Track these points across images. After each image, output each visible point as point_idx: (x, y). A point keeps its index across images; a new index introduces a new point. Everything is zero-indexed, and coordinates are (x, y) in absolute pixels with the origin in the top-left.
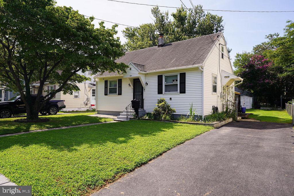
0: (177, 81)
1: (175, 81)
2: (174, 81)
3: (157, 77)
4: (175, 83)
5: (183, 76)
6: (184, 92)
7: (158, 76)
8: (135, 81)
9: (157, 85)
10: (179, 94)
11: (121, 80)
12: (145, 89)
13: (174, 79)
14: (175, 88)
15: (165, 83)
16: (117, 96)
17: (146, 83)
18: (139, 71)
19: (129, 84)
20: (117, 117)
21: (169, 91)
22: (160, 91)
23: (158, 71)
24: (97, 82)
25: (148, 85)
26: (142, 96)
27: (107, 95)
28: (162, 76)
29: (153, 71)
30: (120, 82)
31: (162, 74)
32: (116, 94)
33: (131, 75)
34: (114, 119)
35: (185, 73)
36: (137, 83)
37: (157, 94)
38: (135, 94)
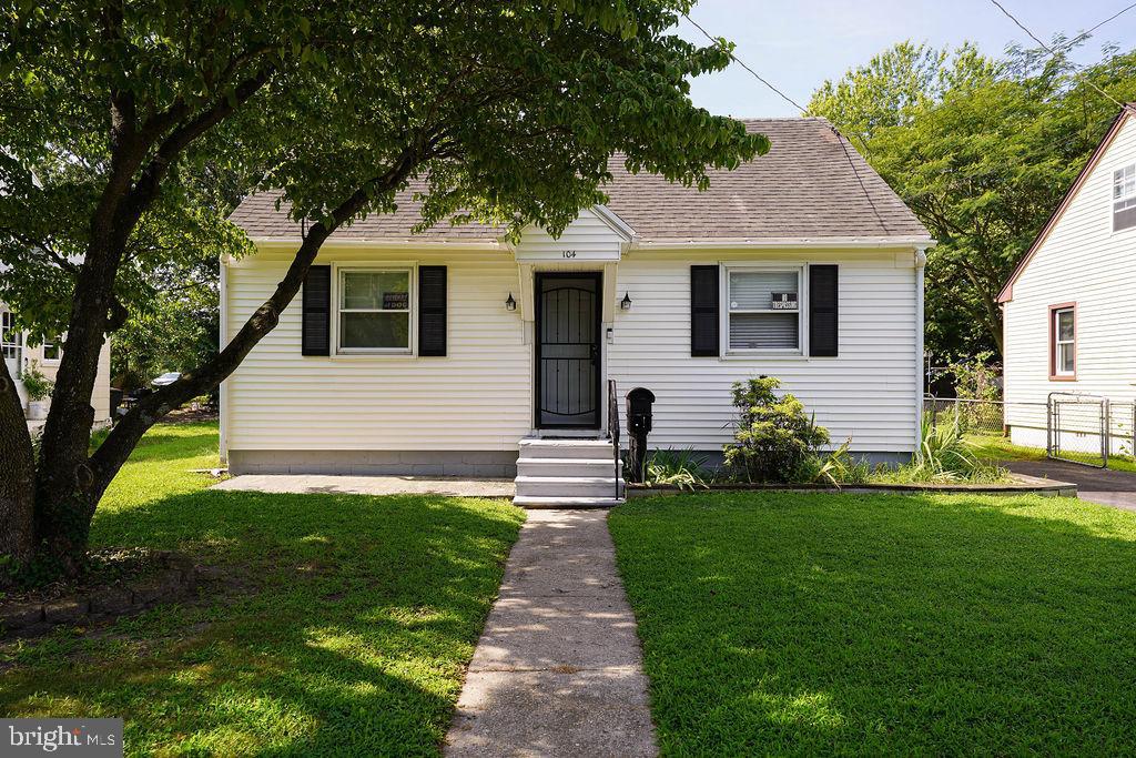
0: (793, 297)
1: (784, 297)
2: (777, 297)
3: (687, 273)
4: (784, 306)
5: (825, 280)
6: (832, 351)
7: (694, 269)
8: (547, 284)
9: (689, 311)
10: (808, 357)
11: (443, 270)
12: (610, 330)
13: (777, 289)
14: (780, 330)
15: (734, 305)
16: (408, 361)
17: (627, 299)
18: (632, 233)
19: (510, 300)
20: (521, 488)
21: (752, 345)
22: (704, 343)
23: (706, 244)
24: (228, 270)
25: (632, 310)
26: (593, 367)
27: (325, 352)
28: (716, 269)
29: (681, 243)
30: (434, 280)
31: (713, 263)
32: (405, 353)
33: (571, 248)
34: (511, 498)
35: (835, 268)
36: (563, 295)
37: (688, 356)
38: (546, 351)
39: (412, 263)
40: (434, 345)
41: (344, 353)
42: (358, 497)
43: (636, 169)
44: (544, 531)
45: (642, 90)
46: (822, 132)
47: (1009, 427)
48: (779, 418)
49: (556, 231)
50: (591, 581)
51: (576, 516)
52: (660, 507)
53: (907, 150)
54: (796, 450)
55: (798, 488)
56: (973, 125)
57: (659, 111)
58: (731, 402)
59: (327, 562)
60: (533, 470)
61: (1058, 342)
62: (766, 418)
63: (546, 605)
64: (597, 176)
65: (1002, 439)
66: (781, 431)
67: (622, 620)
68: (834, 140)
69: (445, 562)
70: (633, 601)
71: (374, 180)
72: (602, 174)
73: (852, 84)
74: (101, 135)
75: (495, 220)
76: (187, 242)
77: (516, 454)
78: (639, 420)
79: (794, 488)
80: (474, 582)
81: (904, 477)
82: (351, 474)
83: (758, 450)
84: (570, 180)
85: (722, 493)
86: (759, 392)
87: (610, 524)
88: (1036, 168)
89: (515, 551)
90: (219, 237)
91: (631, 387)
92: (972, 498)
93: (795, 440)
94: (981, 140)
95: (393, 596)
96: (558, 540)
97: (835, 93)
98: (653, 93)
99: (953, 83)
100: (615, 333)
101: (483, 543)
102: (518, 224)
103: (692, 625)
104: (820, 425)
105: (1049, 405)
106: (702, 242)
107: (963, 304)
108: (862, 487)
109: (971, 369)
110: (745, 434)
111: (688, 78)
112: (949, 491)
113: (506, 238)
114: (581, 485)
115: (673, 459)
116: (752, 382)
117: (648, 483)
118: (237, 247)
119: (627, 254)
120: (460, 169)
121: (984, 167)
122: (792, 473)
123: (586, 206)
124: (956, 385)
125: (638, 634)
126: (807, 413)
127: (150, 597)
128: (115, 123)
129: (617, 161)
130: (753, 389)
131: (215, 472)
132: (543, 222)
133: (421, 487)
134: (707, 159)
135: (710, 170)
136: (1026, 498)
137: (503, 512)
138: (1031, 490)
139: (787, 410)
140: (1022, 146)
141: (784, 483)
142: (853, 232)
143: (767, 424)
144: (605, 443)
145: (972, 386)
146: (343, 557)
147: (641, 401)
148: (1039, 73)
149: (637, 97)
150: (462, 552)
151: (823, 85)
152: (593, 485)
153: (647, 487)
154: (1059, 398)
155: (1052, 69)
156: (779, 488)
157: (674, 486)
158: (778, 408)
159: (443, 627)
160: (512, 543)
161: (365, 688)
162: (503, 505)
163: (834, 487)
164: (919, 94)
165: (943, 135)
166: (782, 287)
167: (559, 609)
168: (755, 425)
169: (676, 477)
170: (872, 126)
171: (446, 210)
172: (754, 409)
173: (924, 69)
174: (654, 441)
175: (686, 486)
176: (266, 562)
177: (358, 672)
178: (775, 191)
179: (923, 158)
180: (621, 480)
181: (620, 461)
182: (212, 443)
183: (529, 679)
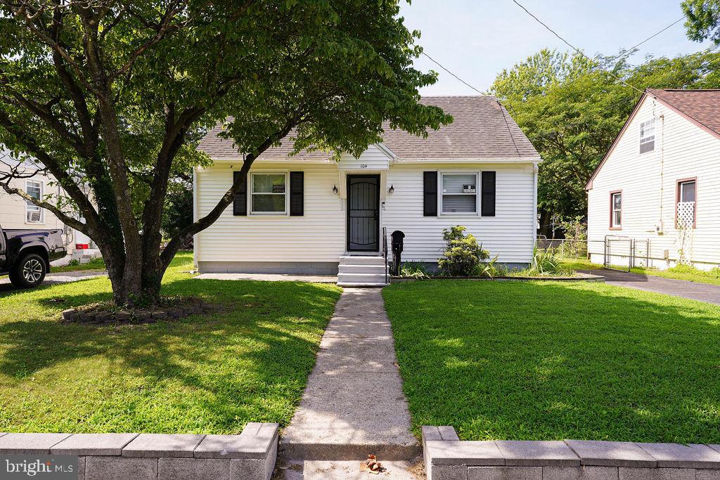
0: (473, 187)
1: (469, 187)
2: (466, 187)
3: (422, 175)
4: (469, 191)
5: (489, 179)
7: (425, 173)
8: (353, 181)
9: (422, 194)
10: (480, 216)
11: (302, 173)
12: (384, 203)
13: (466, 183)
14: (468, 203)
15: (445, 191)
16: (285, 218)
17: (392, 188)
18: (395, 156)
19: (335, 188)
20: (341, 278)
21: (454, 211)
22: (430, 210)
23: (432, 161)
24: (198, 173)
25: (394, 194)
26: (375, 222)
27: (245, 214)
28: (435, 173)
29: (419, 160)
30: (297, 178)
31: (435, 170)
32: (284, 214)
33: (365, 163)
34: (336, 283)
35: (494, 173)
36: (361, 186)
37: (422, 216)
38: (352, 214)
39: (286, 170)
40: (298, 210)
41: (254, 214)
42: (264, 281)
43: (395, 128)
44: (351, 296)
45: (395, 98)
46: (492, 103)
47: (590, 254)
48: (465, 246)
49: (357, 156)
50: (373, 312)
51: (367, 290)
52: (406, 286)
53: (542, 109)
54: (472, 261)
55: (474, 278)
56: (576, 97)
57: (403, 106)
58: (442, 238)
59: (257, 304)
60: (346, 270)
61: (614, 210)
62: (459, 245)
63: (353, 319)
64: (377, 131)
65: (587, 260)
66: (465, 251)
67: (386, 324)
68: (498, 107)
69: (308, 304)
70: (390, 318)
71: (276, 134)
72: (379, 130)
73: (517, 70)
74: (145, 111)
75: (328, 150)
76: (182, 161)
77: (338, 263)
78: (397, 246)
79: (471, 278)
80: (321, 311)
81: (525, 274)
82: (257, 273)
83: (455, 261)
84: (364, 132)
85: (436, 281)
86: (456, 233)
87: (382, 293)
88: (607, 121)
89: (339, 302)
90: (198, 158)
91: (393, 231)
92: (555, 282)
93: (472, 256)
94: (578, 106)
95: (289, 313)
96: (358, 299)
97: (509, 76)
98: (401, 98)
99: (571, 71)
100: (386, 204)
101: (324, 299)
102: (339, 152)
103: (414, 323)
104: (485, 249)
105: (605, 242)
106: (430, 160)
107: (574, 191)
108: (503, 278)
109: (573, 225)
110: (449, 253)
111: (417, 88)
112: (544, 279)
113: (333, 158)
114: (369, 277)
115: (414, 266)
116: (452, 228)
117: (401, 276)
118: (205, 163)
119: (392, 166)
120: (312, 126)
121: (581, 119)
122: (470, 272)
123: (372, 143)
124: (565, 233)
125: (392, 328)
126: (478, 243)
127: (190, 312)
128: (166, 112)
129: (386, 124)
130: (453, 232)
131: (192, 272)
132: (351, 151)
133: (293, 278)
134: (426, 124)
135: (428, 129)
136: (579, 283)
137: (333, 288)
138: (583, 279)
139: (468, 242)
140: (600, 109)
141: (466, 276)
142: (502, 155)
143: (459, 248)
144: (381, 258)
145: (573, 234)
146: (264, 302)
147: (398, 237)
148: (612, 69)
149: (393, 101)
150: (315, 301)
151: (502, 72)
152: (375, 277)
153: (401, 278)
154: (611, 238)
155: (619, 67)
156: (463, 278)
157: (414, 277)
158: (464, 241)
159: (312, 324)
160: (337, 299)
161: (284, 339)
162: (332, 285)
163: (489, 278)
164: (553, 77)
165: (560, 102)
166: (468, 182)
167: (359, 320)
168: (453, 249)
169: (415, 274)
170: (528, 94)
171: (305, 146)
172: (453, 241)
173: (556, 63)
174: (405, 257)
175: (419, 278)
176: (231, 303)
177: (280, 334)
178: (467, 134)
179: (551, 114)
180: (388, 275)
181: (388, 266)
182: (190, 260)
183: (347, 340)
